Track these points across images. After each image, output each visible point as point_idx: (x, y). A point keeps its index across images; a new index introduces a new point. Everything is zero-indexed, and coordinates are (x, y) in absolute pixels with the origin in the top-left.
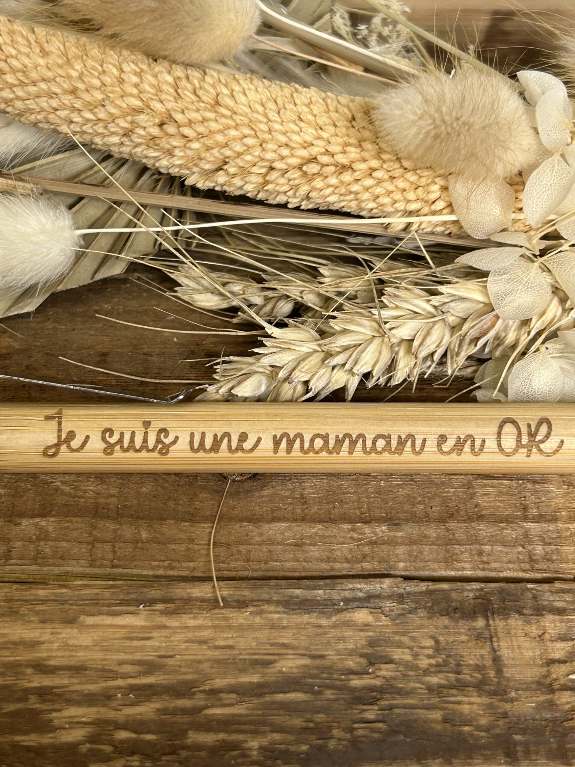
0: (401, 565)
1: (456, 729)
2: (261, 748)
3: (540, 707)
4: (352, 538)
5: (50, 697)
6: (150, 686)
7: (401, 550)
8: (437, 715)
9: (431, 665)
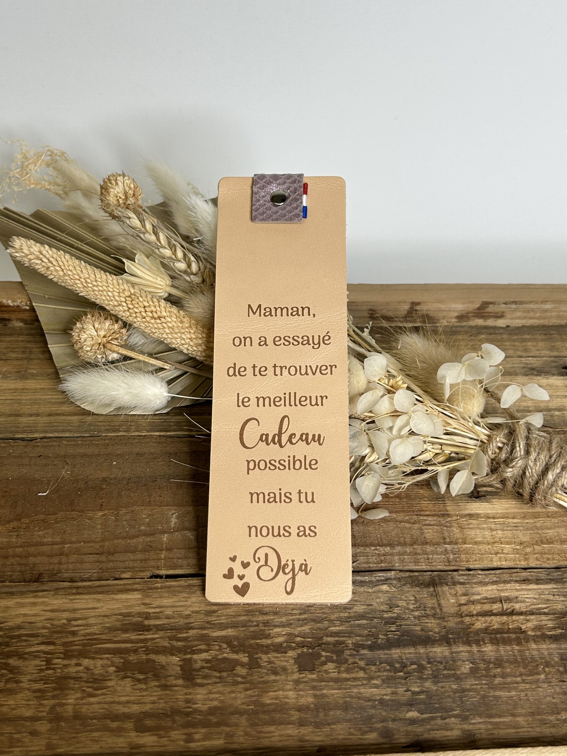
0: (397, 564)
1: (426, 633)
2: (352, 643)
3: (457, 623)
4: (376, 553)
5: (268, 624)
6: (305, 619)
7: (396, 558)
8: (418, 628)
9: (414, 607)
